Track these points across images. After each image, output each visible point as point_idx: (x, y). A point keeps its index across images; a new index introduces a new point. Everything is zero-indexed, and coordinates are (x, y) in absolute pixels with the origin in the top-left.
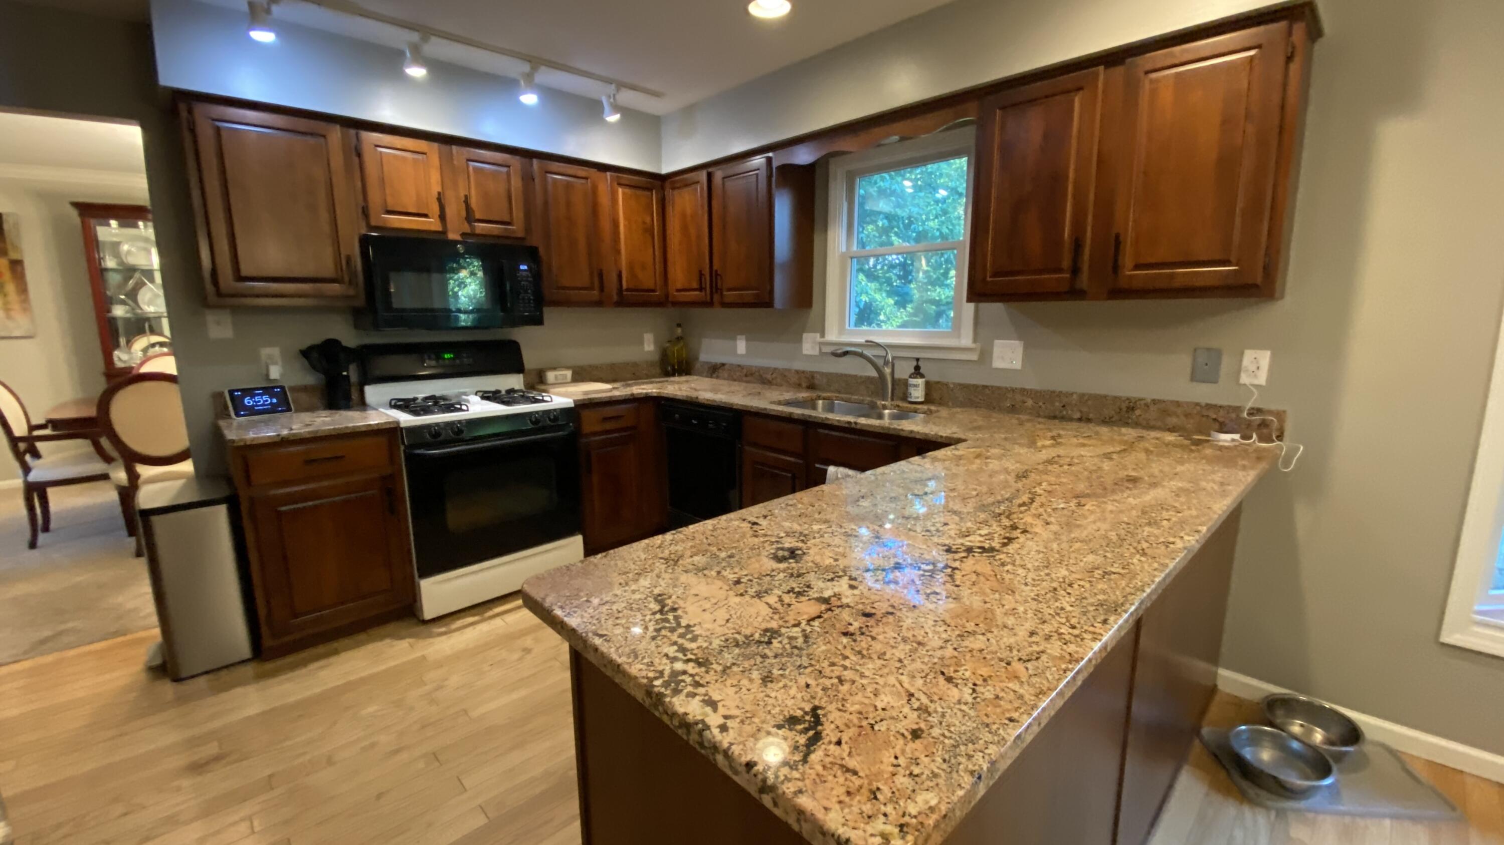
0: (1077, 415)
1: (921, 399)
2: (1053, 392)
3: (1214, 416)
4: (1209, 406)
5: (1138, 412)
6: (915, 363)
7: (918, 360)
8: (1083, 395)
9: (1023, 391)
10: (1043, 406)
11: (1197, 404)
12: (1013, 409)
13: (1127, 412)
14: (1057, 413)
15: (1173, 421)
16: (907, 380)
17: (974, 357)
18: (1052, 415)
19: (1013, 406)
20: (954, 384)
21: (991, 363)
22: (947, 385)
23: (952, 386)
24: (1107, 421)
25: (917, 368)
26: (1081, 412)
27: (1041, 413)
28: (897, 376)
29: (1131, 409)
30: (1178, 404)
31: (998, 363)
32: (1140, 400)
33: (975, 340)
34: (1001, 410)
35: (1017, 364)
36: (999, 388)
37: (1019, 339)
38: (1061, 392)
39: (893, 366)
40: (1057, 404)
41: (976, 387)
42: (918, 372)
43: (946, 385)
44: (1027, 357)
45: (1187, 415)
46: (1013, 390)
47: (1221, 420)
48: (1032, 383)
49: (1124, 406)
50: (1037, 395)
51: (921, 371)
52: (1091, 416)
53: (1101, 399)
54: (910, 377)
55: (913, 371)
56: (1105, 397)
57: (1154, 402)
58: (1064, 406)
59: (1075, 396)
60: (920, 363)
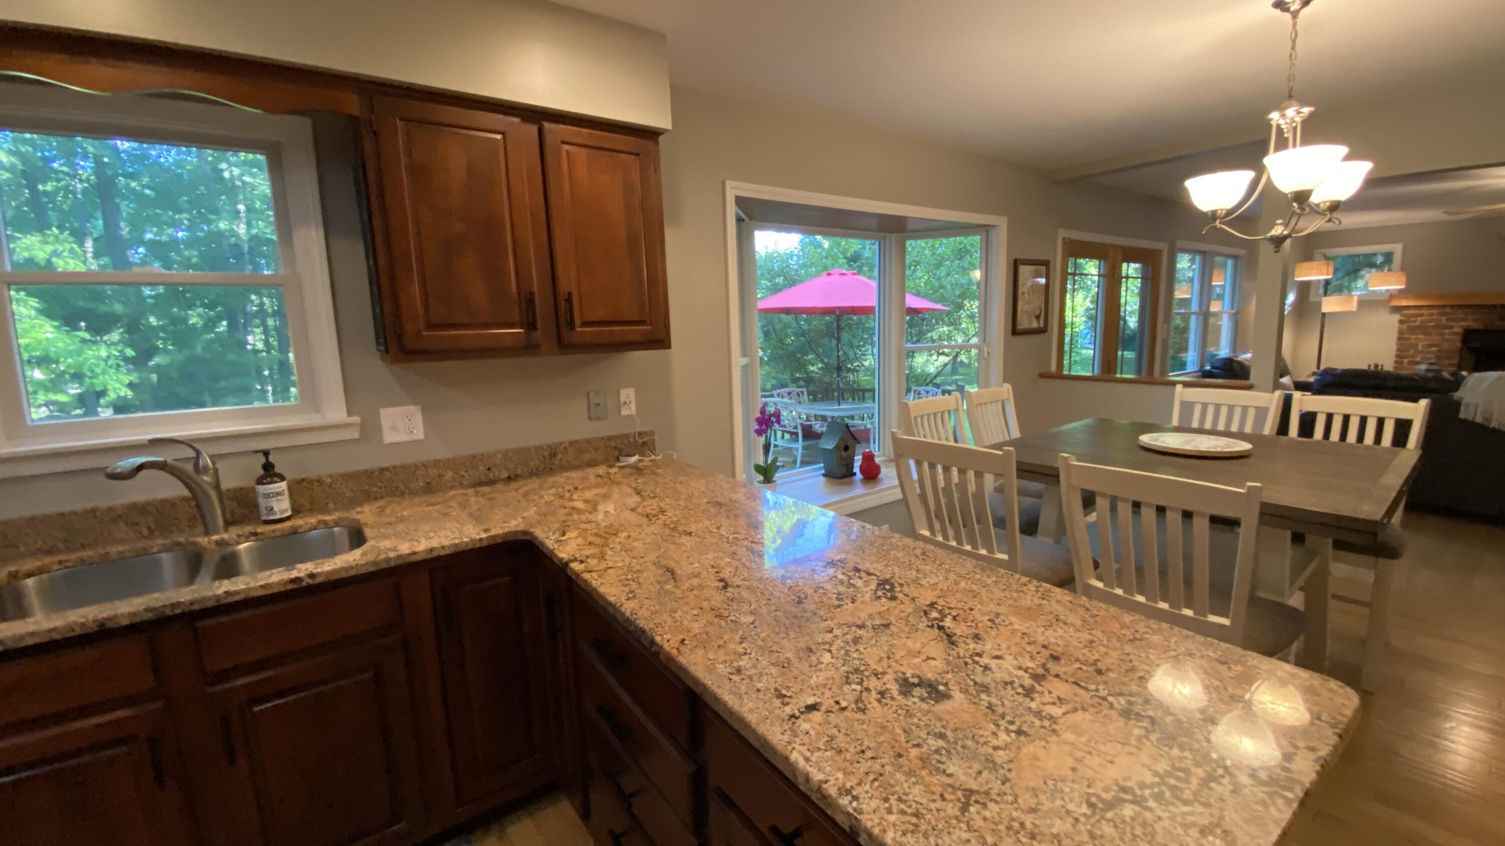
0: (505, 474)
1: (289, 513)
2: (474, 456)
3: (614, 445)
4: (610, 438)
5: (559, 457)
6: (262, 460)
7: (266, 453)
8: (506, 452)
9: (436, 463)
10: (466, 475)
11: (602, 438)
12: (429, 489)
13: (550, 459)
14: (484, 478)
15: (586, 457)
16: (253, 490)
17: (355, 434)
18: (478, 481)
19: (428, 484)
20: (331, 476)
21: (382, 440)
22: (320, 481)
23: (329, 480)
24: (534, 473)
25: (268, 467)
26: (508, 470)
27: (465, 483)
28: (225, 485)
29: (553, 455)
30: (588, 441)
31: (390, 437)
32: (561, 444)
33: (350, 414)
34: (413, 493)
35: (419, 433)
36: (402, 467)
37: (415, 403)
38: (482, 455)
39: (216, 471)
40: (481, 468)
41: (369, 474)
42: (269, 473)
43: (317, 481)
44: (428, 422)
45: (597, 449)
46: (425, 466)
47: (619, 446)
48: (442, 453)
49: (546, 454)
50: (455, 464)
51: (277, 470)
52: (519, 471)
53: (523, 452)
54: (260, 481)
55: (261, 472)
56: (528, 449)
57: (571, 443)
58: (489, 469)
59: (499, 456)
60: (271, 458)
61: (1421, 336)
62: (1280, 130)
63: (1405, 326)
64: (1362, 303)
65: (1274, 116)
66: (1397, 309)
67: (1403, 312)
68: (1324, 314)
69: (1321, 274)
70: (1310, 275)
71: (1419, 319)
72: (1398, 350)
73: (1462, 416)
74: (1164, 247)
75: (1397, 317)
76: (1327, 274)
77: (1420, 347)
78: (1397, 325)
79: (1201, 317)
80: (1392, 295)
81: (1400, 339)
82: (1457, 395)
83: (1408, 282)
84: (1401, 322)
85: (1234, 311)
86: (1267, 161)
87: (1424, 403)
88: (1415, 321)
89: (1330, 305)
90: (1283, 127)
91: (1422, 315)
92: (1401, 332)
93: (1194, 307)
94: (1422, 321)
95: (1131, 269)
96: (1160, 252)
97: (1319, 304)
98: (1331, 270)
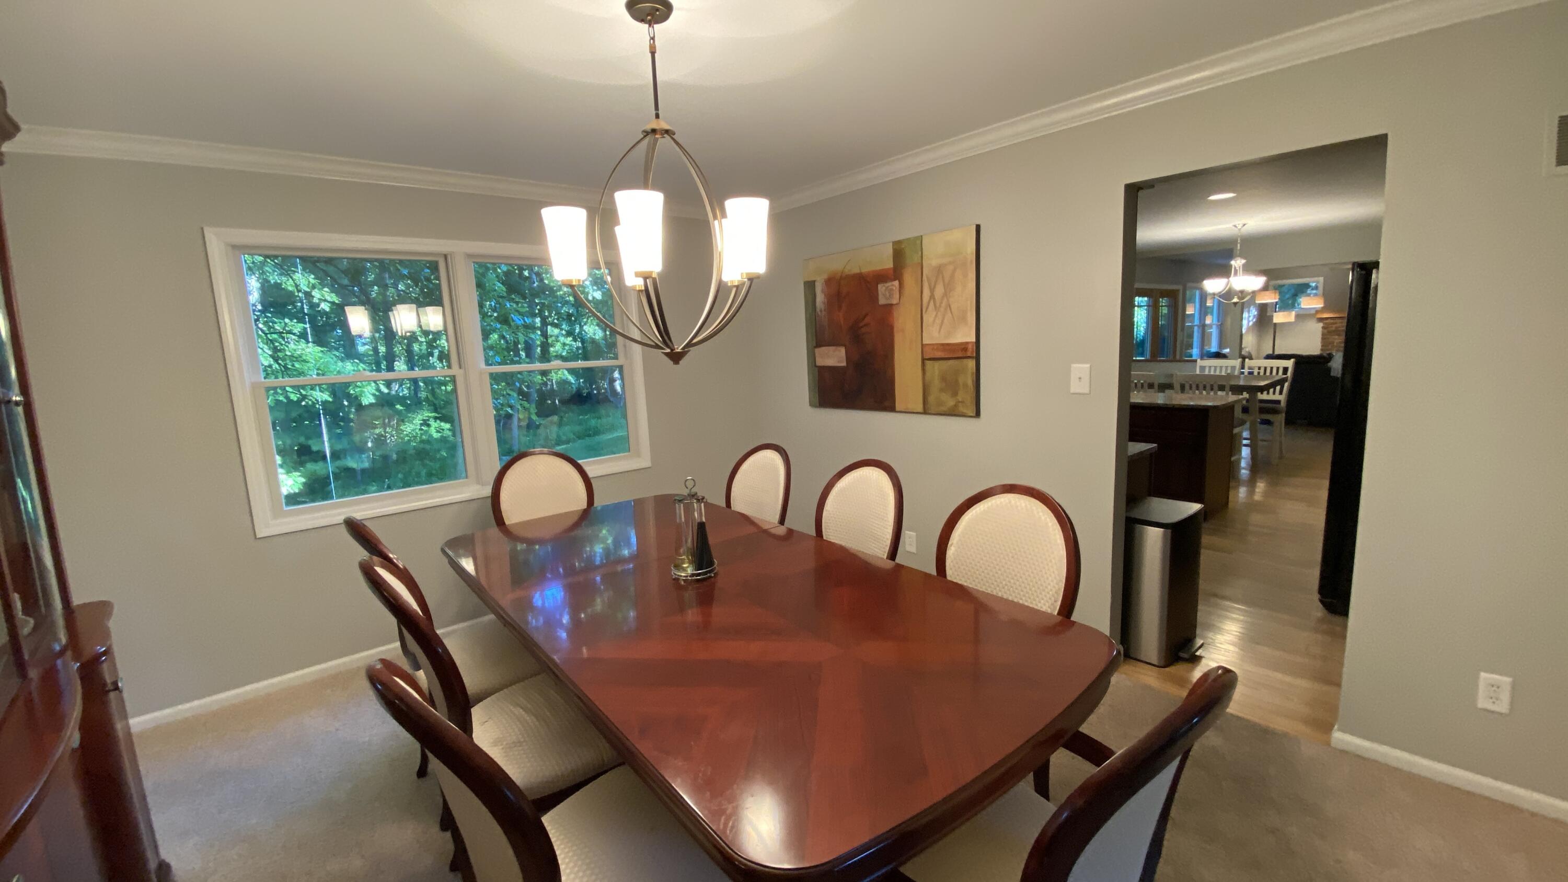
61: (1337, 337)
62: (1235, 268)
63: (1326, 331)
64: (1297, 316)
65: (1233, 262)
66: (1321, 320)
67: (1325, 321)
68: (1275, 324)
69: (1272, 299)
70: (1264, 299)
71: (1334, 326)
72: (1322, 346)
73: (1332, 374)
74: (1180, 287)
75: (1321, 325)
76: (1275, 299)
77: (1335, 344)
78: (1321, 329)
79: (1201, 328)
80: (1317, 312)
81: (1323, 339)
82: (1329, 364)
83: (1325, 303)
84: (1323, 328)
85: (1220, 323)
86: (1230, 279)
87: (1292, 360)
88: (1332, 327)
89: (1279, 318)
90: (1236, 266)
91: (1336, 323)
92: (1323, 334)
93: (1197, 322)
94: (1336, 328)
95: (1163, 302)
96: (1178, 290)
97: (1271, 318)
98: (1277, 296)
